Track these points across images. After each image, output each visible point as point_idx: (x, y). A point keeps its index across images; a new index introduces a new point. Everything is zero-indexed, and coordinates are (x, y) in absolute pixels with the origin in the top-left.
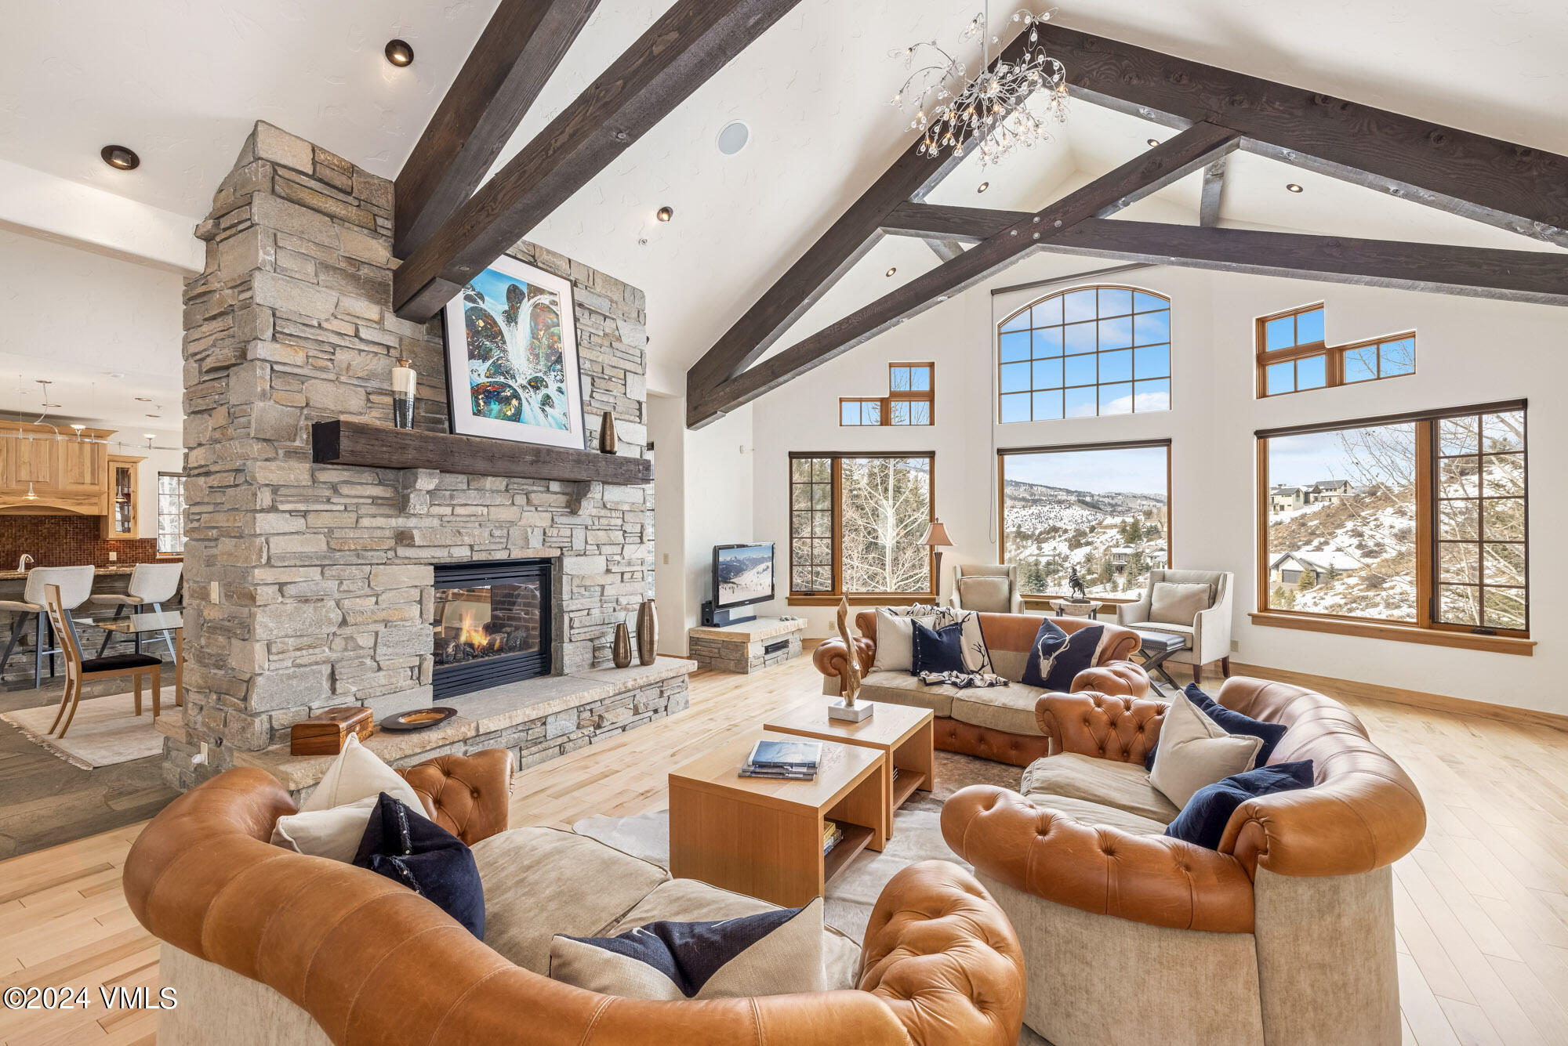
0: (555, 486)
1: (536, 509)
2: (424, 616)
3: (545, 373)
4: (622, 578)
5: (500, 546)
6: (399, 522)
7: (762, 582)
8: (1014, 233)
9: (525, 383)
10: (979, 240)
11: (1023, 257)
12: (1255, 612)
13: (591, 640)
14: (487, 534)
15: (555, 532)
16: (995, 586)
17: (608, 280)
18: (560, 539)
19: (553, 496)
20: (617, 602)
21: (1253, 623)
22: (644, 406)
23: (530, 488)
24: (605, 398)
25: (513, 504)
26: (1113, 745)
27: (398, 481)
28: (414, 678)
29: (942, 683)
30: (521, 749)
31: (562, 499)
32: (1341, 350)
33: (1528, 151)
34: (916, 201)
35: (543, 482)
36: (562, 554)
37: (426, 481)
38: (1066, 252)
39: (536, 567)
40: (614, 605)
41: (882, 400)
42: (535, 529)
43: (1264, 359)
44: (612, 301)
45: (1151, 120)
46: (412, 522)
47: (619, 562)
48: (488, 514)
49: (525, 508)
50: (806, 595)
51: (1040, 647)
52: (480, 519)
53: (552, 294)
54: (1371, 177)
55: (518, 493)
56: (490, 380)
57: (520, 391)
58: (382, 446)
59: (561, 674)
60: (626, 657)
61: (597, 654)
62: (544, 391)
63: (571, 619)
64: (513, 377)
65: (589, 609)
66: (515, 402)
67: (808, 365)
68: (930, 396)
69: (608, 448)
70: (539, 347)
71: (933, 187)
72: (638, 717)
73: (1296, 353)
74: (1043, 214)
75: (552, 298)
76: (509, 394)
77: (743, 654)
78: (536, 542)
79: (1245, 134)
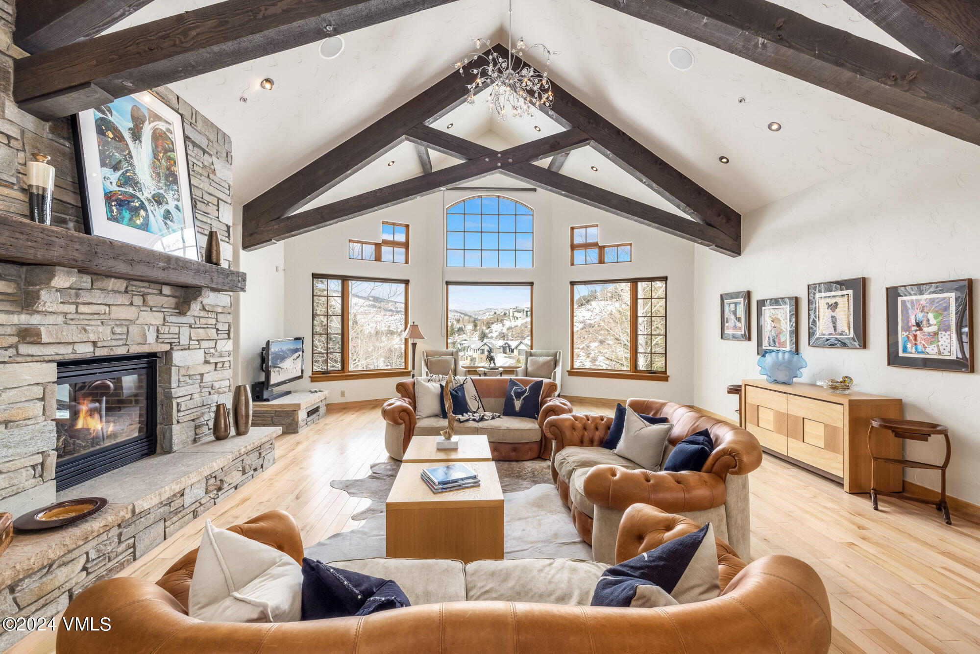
0: (166, 290)
1: (151, 309)
2: (47, 413)
3: (165, 191)
4: (216, 367)
5: (121, 342)
6: (23, 319)
7: (296, 366)
8: (487, 160)
9: (150, 196)
10: (467, 159)
11: (490, 175)
12: (569, 369)
13: (193, 420)
14: (109, 331)
15: (167, 329)
16: (447, 362)
17: (206, 121)
18: (171, 336)
19: (166, 299)
20: (212, 387)
21: (569, 375)
22: (231, 228)
23: (146, 291)
24: (204, 219)
25: (131, 304)
26: (586, 439)
27: (20, 277)
28: (37, 475)
29: (468, 420)
30: (165, 521)
31: (172, 301)
32: (604, 247)
33: (686, 178)
34: (427, 125)
35: (158, 286)
36: (172, 349)
37: (62, 280)
38: (512, 177)
39: (145, 360)
40: (210, 389)
41: (376, 244)
42: (151, 327)
43: (573, 247)
44: (209, 140)
45: (553, 118)
46: (35, 319)
47: (214, 354)
48: (109, 313)
49: (142, 309)
50: (323, 374)
51: (513, 394)
52: (102, 317)
53: (167, 122)
54: (638, 173)
55: (136, 295)
56: (121, 189)
57: (146, 203)
58: (28, 240)
59: (169, 451)
60: (226, 430)
61: (198, 431)
62: (165, 207)
63: (178, 404)
64: (140, 190)
65: (191, 394)
66: (142, 213)
67: (350, 216)
68: (406, 245)
69: (215, 261)
70: (160, 167)
71: (437, 119)
72: (245, 476)
73: (586, 246)
74: (503, 153)
75: (168, 126)
76: (137, 205)
77: (294, 420)
78: (151, 337)
79: (594, 139)
